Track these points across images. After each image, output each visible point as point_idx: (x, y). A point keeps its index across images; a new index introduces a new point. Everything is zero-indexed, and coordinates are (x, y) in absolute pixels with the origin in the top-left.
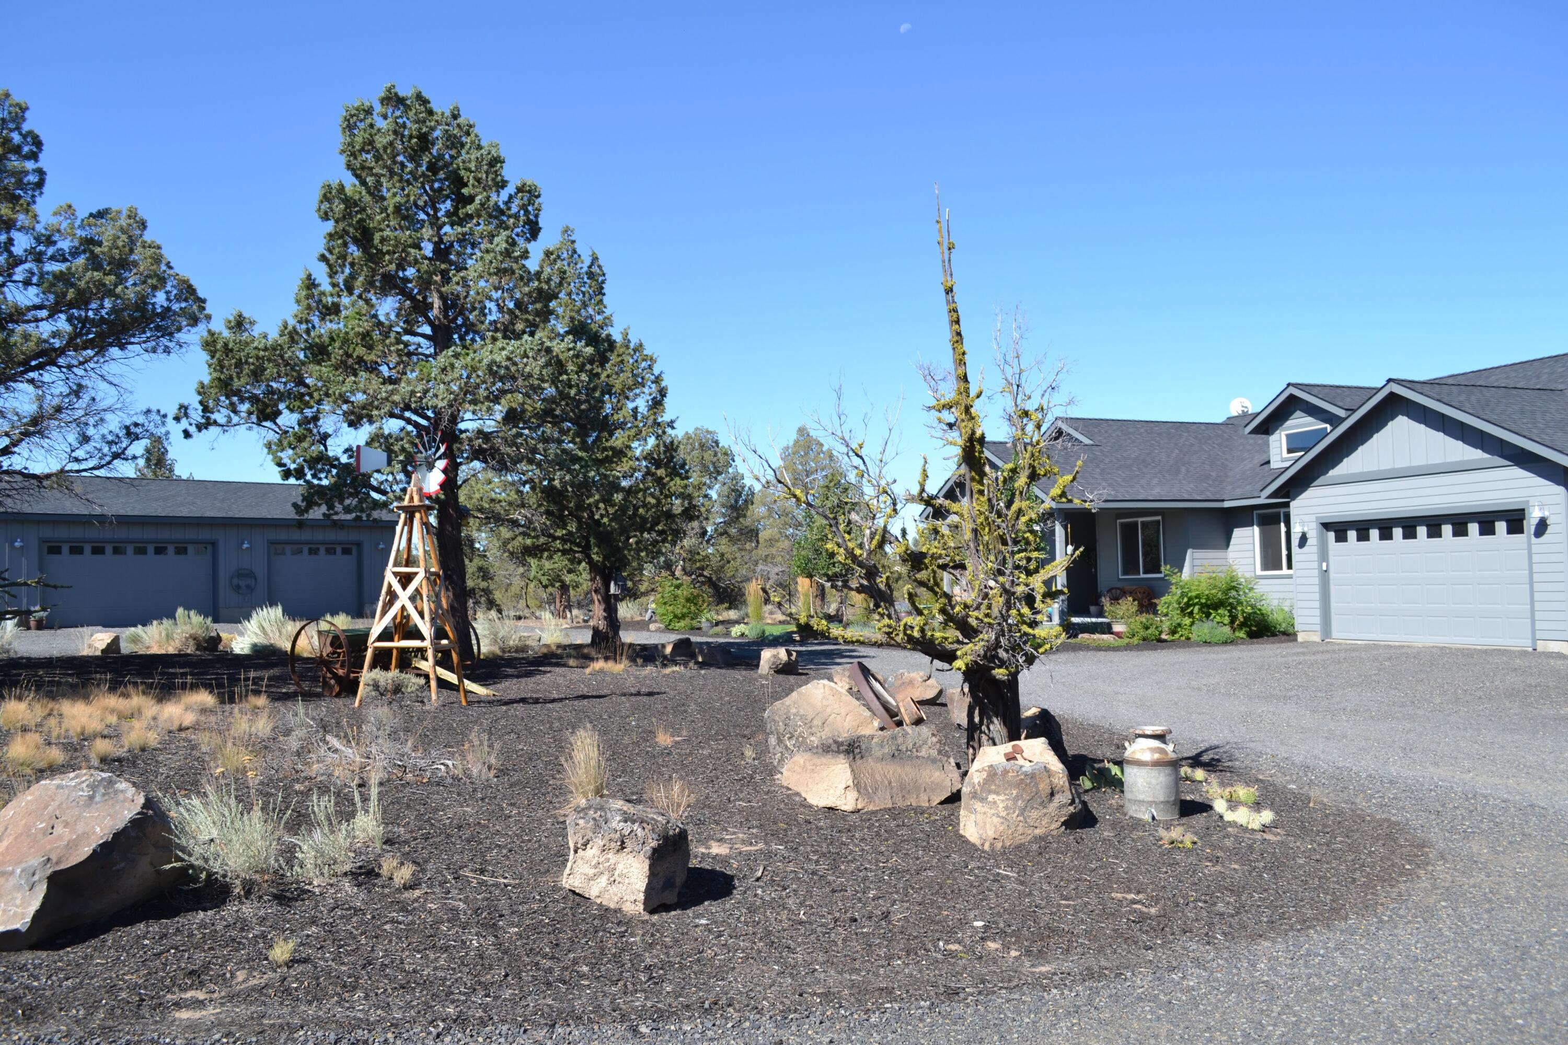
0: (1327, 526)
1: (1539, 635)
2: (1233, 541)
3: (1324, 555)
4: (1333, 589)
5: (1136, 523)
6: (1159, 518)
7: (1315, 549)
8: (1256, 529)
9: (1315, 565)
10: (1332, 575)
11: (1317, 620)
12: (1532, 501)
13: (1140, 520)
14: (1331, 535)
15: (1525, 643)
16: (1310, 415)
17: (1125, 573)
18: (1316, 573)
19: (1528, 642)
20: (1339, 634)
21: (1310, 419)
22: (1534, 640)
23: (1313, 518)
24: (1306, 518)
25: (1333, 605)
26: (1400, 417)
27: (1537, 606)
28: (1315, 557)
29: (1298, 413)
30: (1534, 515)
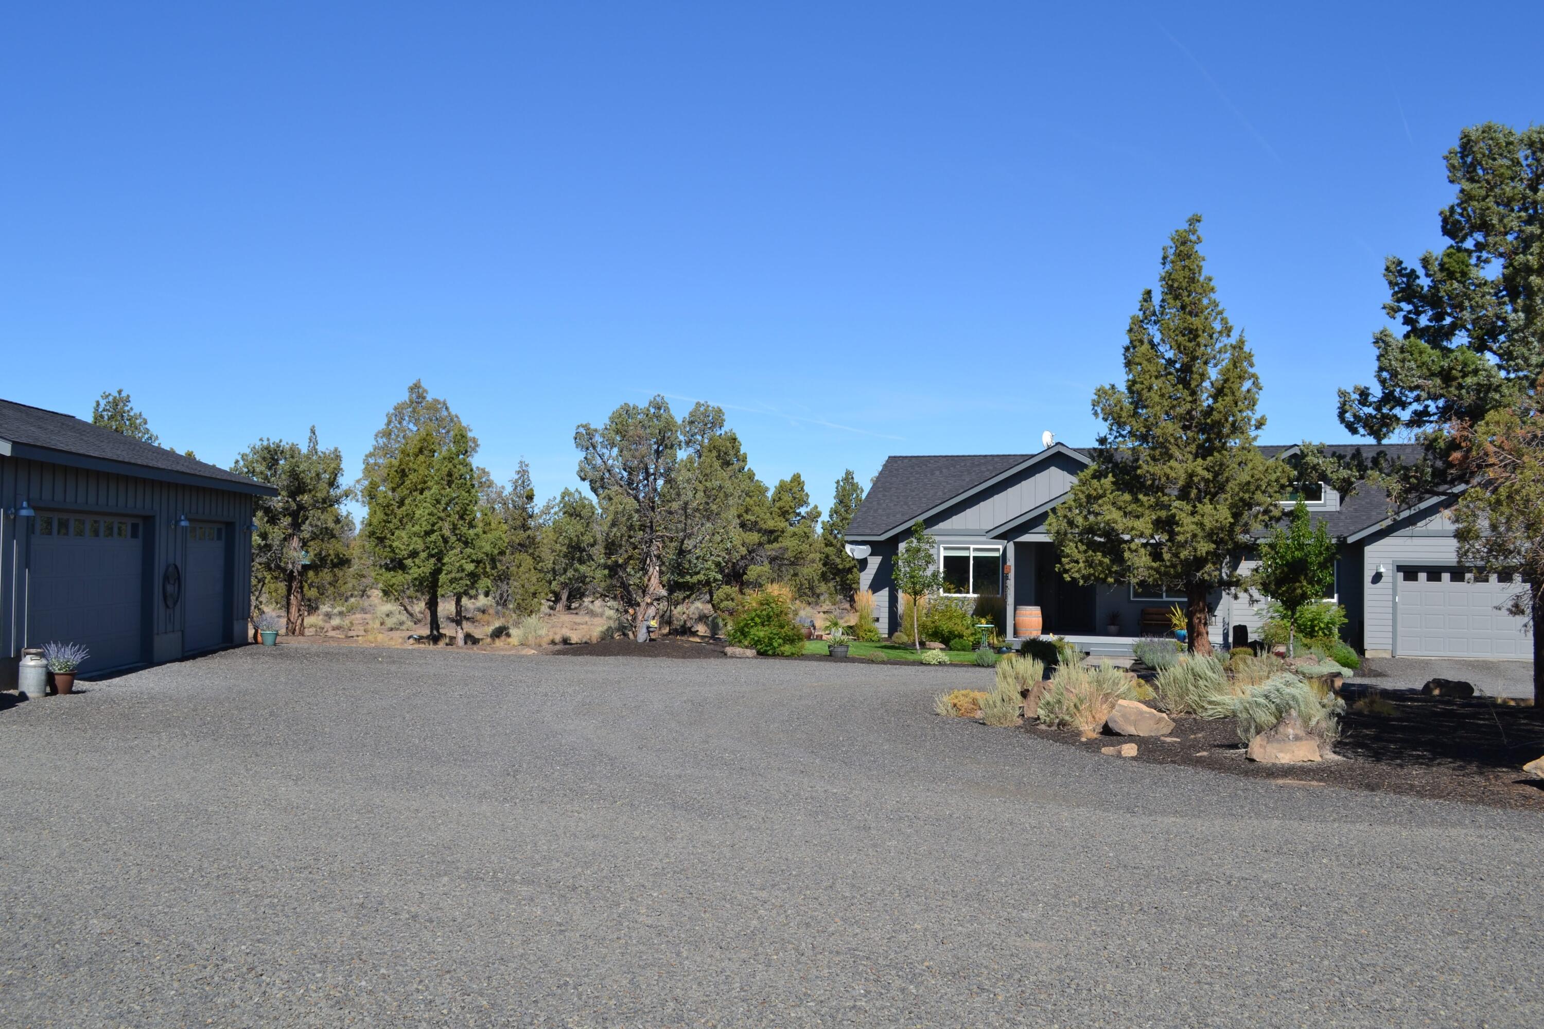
3: (1392, 591)
4: (1400, 617)
7: (1387, 585)
9: (1390, 598)
10: (1400, 606)
11: (1390, 641)
14: (1402, 575)
18: (1390, 604)
20: (1402, 652)
23: (1391, 561)
24: (1382, 560)
25: (1401, 629)
28: (1386, 591)
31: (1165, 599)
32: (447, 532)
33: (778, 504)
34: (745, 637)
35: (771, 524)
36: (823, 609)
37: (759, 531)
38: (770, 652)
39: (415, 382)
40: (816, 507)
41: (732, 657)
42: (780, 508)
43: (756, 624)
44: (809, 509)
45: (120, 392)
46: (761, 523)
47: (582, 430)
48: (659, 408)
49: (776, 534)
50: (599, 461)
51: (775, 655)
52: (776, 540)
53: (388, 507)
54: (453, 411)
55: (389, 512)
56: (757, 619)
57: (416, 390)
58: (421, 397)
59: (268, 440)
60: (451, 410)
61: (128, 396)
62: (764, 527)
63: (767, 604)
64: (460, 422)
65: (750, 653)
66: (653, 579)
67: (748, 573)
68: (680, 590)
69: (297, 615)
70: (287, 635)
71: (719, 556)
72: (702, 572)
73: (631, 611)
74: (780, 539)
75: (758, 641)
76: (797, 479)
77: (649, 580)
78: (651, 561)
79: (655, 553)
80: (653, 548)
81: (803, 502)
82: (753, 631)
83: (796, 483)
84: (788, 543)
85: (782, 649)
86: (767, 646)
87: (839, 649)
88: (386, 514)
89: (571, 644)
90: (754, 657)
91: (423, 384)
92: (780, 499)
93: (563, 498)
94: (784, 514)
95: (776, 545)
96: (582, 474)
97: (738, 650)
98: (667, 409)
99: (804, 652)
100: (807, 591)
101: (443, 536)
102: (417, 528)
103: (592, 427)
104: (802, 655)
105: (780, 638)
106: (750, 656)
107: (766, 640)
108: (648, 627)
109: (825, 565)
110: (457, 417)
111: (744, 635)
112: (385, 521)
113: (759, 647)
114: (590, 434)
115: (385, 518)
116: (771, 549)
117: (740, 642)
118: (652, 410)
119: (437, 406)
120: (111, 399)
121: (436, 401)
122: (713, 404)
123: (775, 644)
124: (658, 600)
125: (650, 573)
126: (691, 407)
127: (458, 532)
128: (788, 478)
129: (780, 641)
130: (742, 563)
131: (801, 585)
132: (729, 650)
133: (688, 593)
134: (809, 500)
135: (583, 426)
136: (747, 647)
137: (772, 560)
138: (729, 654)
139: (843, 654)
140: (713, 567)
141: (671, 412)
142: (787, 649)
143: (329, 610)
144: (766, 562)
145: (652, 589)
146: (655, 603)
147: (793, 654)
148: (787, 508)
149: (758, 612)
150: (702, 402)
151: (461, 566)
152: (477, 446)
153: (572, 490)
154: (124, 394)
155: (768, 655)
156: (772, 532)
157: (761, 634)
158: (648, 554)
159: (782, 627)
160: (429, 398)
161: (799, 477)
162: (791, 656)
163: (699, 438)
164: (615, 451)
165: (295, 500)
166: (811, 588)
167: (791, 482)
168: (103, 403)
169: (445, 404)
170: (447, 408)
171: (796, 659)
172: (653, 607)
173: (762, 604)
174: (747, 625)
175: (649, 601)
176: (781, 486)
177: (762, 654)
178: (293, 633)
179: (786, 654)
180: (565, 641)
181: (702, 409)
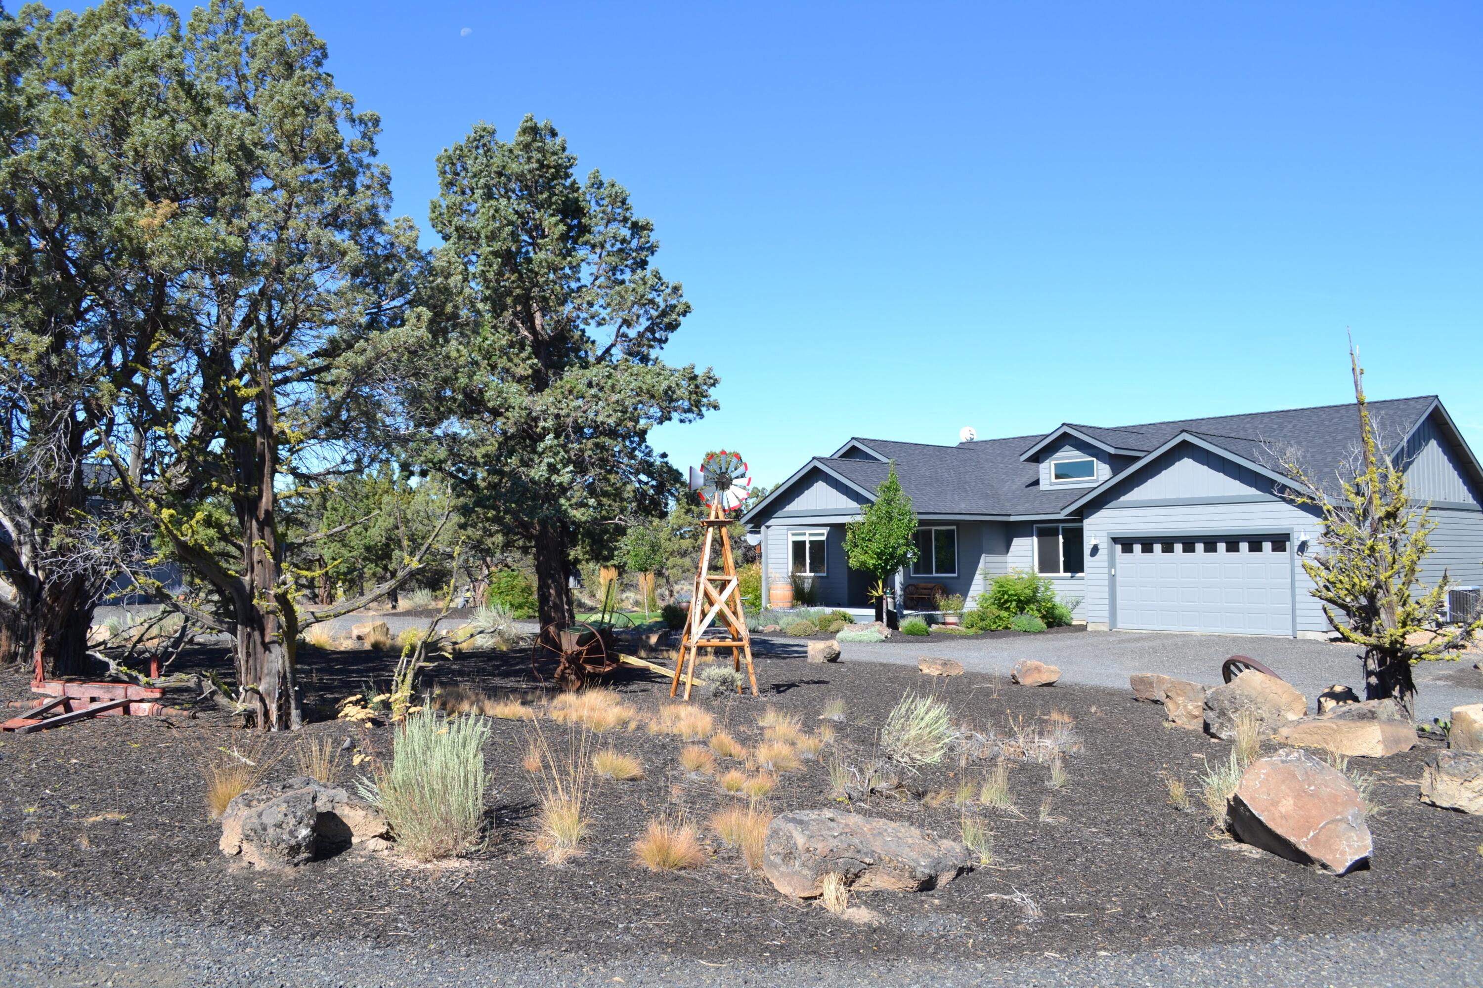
0: (1115, 540)
1: (1299, 627)
2: (1012, 548)
3: (1112, 564)
4: (1119, 589)
5: (931, 531)
6: (954, 527)
7: (1106, 558)
8: (1035, 539)
9: (1106, 570)
10: (1118, 579)
11: (1107, 614)
12: (1296, 528)
13: (934, 528)
14: (1119, 547)
15: (1288, 633)
16: (1078, 449)
17: (915, 573)
18: (1106, 576)
19: (1290, 632)
20: (1121, 625)
21: (1077, 453)
22: (1294, 630)
23: (1105, 533)
24: (1098, 533)
25: (1119, 602)
26: (1186, 459)
27: (1298, 605)
28: (1106, 564)
29: (1067, 447)
30: (1298, 538)
31: (935, 575)
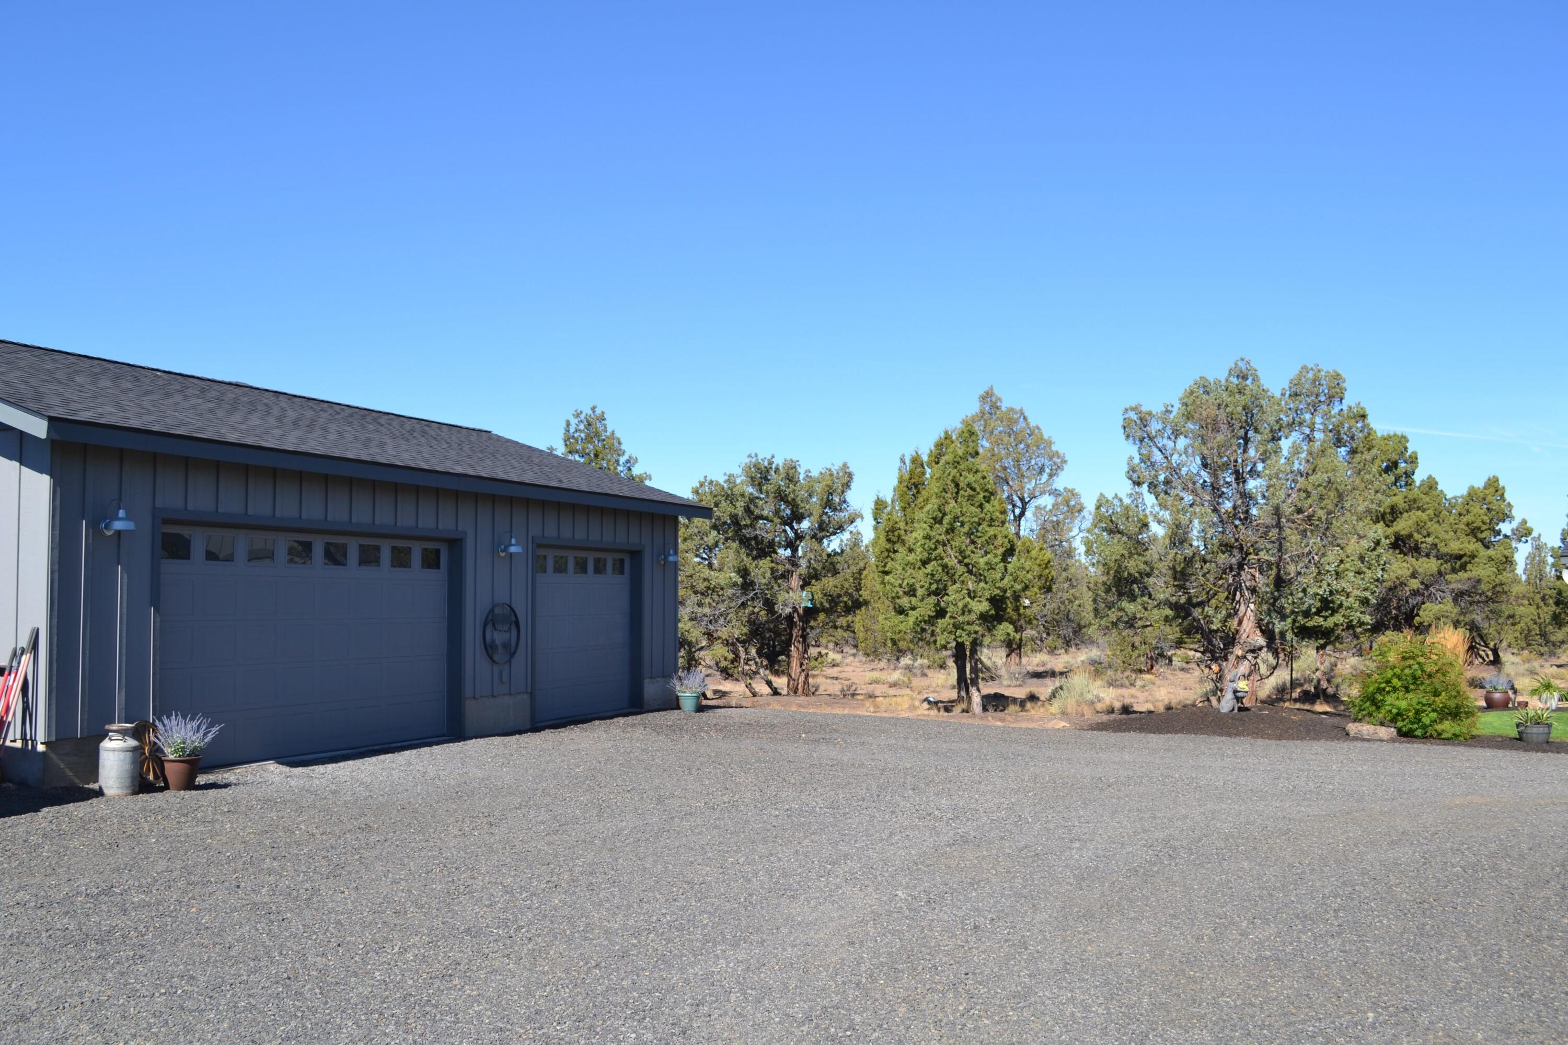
32: (952, 562)
33: (1465, 519)
34: (1378, 708)
35: (1455, 547)
36: (1559, 662)
37: (1438, 557)
38: (1419, 733)
39: (986, 389)
40: (1524, 522)
41: (1356, 739)
42: (1468, 525)
43: (1395, 689)
44: (1514, 524)
45: (593, 409)
46: (1441, 546)
47: (1133, 415)
48: (1245, 378)
49: (1463, 560)
50: (1158, 456)
51: (1426, 737)
52: (1463, 567)
53: (893, 532)
54: (1033, 422)
55: (895, 539)
56: (1395, 681)
57: (988, 397)
58: (995, 407)
59: (756, 455)
60: (1029, 420)
61: (603, 413)
62: (1444, 550)
63: (1413, 658)
64: (1042, 435)
65: (1385, 732)
66: (1245, 622)
67: (1421, 613)
68: (1310, 638)
69: (799, 670)
70: (788, 695)
71: (1365, 590)
72: (1342, 611)
73: (1215, 667)
74: (1469, 567)
75: (1398, 714)
76: (1493, 485)
77: (1240, 623)
78: (1242, 596)
79: (1248, 584)
80: (1244, 576)
81: (1505, 517)
82: (1390, 699)
83: (1492, 490)
84: (1481, 570)
85: (1439, 727)
86: (1413, 723)
87: (1535, 730)
88: (889, 540)
89: (1135, 712)
90: (1392, 740)
91: (996, 391)
92: (1468, 511)
93: (1098, 508)
94: (1474, 532)
95: (1462, 575)
96: (1135, 476)
97: (1365, 729)
98: (1256, 379)
99: (1475, 732)
100: (1537, 638)
101: (945, 567)
102: (911, 558)
103: (1144, 409)
104: (1473, 737)
105: (1434, 711)
106: (1386, 737)
107: (1411, 714)
108: (1235, 692)
109: (1557, 603)
110: (1038, 428)
111: (1378, 705)
112: (888, 551)
113: (1400, 724)
114: (1144, 421)
115: (888, 546)
116: (1458, 581)
117: (1370, 715)
118: (1235, 380)
119: (1013, 419)
120: (583, 416)
121: (1011, 410)
122: (1327, 366)
123: (1426, 720)
124: (1253, 651)
125: (1241, 614)
126: (1293, 373)
127: (966, 561)
128: (1480, 484)
129: (1434, 715)
130: (1412, 602)
131: (1530, 631)
132: (1352, 728)
133: (1322, 642)
134: (1514, 512)
135: (1132, 409)
136: (1382, 724)
137: (1458, 596)
138: (1352, 734)
139: (1542, 738)
140: (1356, 605)
141: (1262, 382)
142: (1447, 726)
143: (910, 662)
144: (1449, 598)
145: (1244, 636)
146: (1250, 656)
147: (1456, 736)
148: (1478, 523)
149: (1397, 671)
150: (1310, 365)
151: (966, 606)
152: (1065, 462)
153: (1110, 496)
154: (598, 411)
155: (1416, 737)
156: (1459, 557)
157: (1403, 704)
158: (1238, 587)
159: (1436, 694)
160: (1004, 406)
161: (1497, 480)
162: (1454, 739)
163: (1308, 416)
164: (1182, 442)
165: (792, 528)
166: (1543, 635)
167: (1485, 488)
168: (574, 422)
169: (1022, 413)
170: (1025, 418)
171: (1459, 744)
172: (1246, 662)
173: (1404, 658)
174: (1380, 690)
175: (1240, 653)
176: (1469, 494)
177: (1405, 735)
178: (795, 692)
179: (1444, 736)
180: (1126, 710)
181: (1310, 375)
